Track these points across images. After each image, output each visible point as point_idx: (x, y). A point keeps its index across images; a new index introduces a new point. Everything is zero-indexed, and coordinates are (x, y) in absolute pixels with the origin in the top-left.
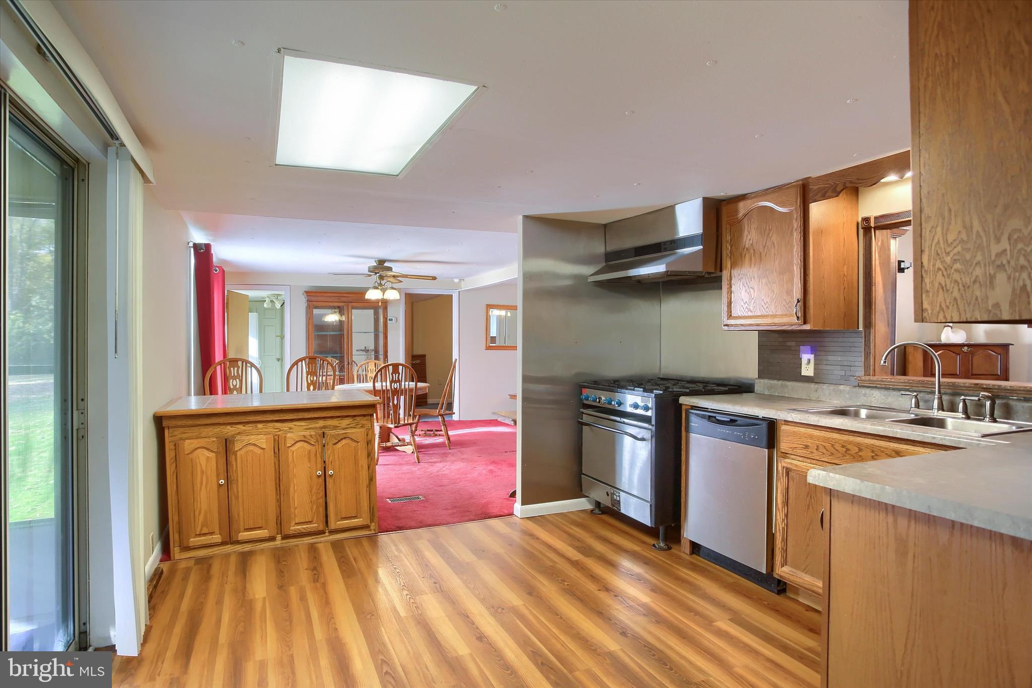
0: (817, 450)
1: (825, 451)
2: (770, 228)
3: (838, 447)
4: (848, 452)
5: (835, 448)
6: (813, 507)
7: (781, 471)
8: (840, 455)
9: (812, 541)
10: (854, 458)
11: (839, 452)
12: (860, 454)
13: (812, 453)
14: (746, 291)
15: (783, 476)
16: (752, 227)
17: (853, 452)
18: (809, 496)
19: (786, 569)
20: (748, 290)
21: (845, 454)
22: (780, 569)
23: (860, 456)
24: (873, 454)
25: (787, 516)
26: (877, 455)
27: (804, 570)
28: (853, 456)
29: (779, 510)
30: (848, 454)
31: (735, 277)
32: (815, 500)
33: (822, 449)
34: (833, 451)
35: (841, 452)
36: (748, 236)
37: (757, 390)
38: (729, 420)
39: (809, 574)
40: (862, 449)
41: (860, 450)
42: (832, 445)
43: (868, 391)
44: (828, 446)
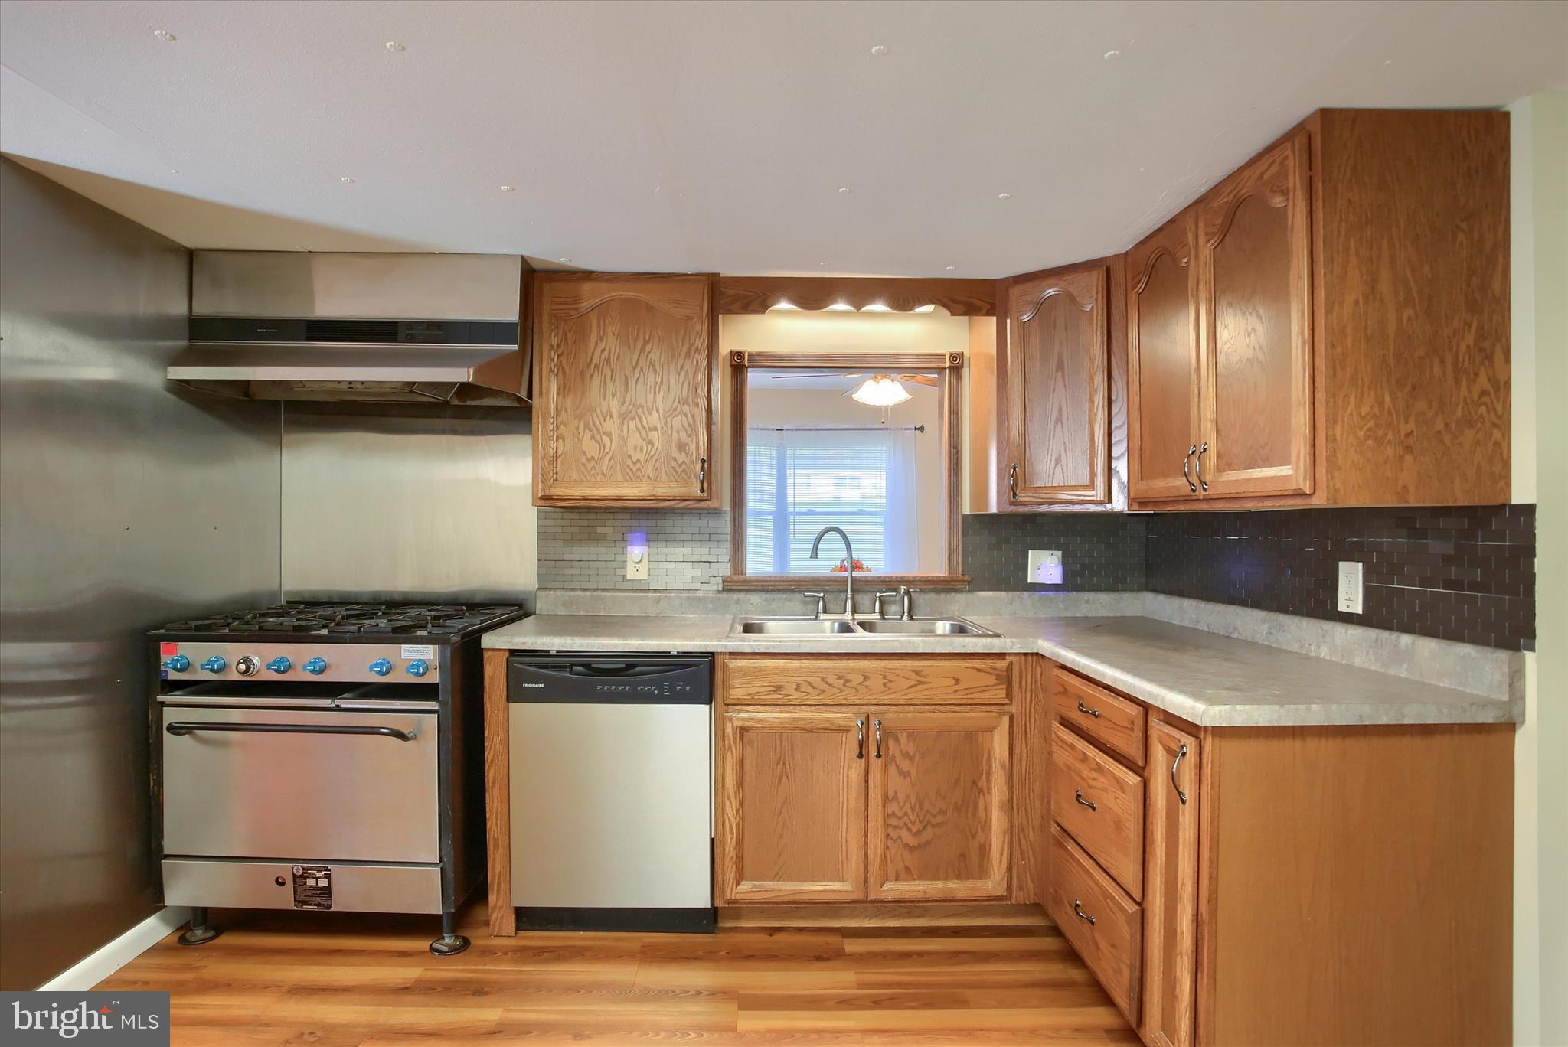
0: (796, 689)
1: (810, 690)
2: (647, 338)
3: (831, 679)
4: (848, 685)
5: (827, 683)
6: (787, 777)
7: (731, 735)
8: (835, 690)
9: (788, 828)
10: (857, 691)
11: (834, 687)
12: (866, 683)
13: (788, 696)
14: (593, 437)
15: (735, 743)
16: (609, 330)
17: (854, 683)
18: (781, 762)
19: (745, 886)
20: (598, 437)
21: (843, 687)
22: (735, 891)
23: (867, 687)
24: (886, 681)
25: (741, 804)
26: (890, 681)
27: (774, 879)
28: (855, 688)
29: (729, 798)
30: (849, 687)
31: (566, 411)
32: (792, 765)
33: (804, 687)
34: (824, 685)
35: (837, 686)
36: (599, 345)
37: (541, 609)
38: (624, 666)
39: (783, 881)
40: (868, 677)
41: (866, 678)
42: (823, 679)
43: (741, 595)
44: (816, 681)
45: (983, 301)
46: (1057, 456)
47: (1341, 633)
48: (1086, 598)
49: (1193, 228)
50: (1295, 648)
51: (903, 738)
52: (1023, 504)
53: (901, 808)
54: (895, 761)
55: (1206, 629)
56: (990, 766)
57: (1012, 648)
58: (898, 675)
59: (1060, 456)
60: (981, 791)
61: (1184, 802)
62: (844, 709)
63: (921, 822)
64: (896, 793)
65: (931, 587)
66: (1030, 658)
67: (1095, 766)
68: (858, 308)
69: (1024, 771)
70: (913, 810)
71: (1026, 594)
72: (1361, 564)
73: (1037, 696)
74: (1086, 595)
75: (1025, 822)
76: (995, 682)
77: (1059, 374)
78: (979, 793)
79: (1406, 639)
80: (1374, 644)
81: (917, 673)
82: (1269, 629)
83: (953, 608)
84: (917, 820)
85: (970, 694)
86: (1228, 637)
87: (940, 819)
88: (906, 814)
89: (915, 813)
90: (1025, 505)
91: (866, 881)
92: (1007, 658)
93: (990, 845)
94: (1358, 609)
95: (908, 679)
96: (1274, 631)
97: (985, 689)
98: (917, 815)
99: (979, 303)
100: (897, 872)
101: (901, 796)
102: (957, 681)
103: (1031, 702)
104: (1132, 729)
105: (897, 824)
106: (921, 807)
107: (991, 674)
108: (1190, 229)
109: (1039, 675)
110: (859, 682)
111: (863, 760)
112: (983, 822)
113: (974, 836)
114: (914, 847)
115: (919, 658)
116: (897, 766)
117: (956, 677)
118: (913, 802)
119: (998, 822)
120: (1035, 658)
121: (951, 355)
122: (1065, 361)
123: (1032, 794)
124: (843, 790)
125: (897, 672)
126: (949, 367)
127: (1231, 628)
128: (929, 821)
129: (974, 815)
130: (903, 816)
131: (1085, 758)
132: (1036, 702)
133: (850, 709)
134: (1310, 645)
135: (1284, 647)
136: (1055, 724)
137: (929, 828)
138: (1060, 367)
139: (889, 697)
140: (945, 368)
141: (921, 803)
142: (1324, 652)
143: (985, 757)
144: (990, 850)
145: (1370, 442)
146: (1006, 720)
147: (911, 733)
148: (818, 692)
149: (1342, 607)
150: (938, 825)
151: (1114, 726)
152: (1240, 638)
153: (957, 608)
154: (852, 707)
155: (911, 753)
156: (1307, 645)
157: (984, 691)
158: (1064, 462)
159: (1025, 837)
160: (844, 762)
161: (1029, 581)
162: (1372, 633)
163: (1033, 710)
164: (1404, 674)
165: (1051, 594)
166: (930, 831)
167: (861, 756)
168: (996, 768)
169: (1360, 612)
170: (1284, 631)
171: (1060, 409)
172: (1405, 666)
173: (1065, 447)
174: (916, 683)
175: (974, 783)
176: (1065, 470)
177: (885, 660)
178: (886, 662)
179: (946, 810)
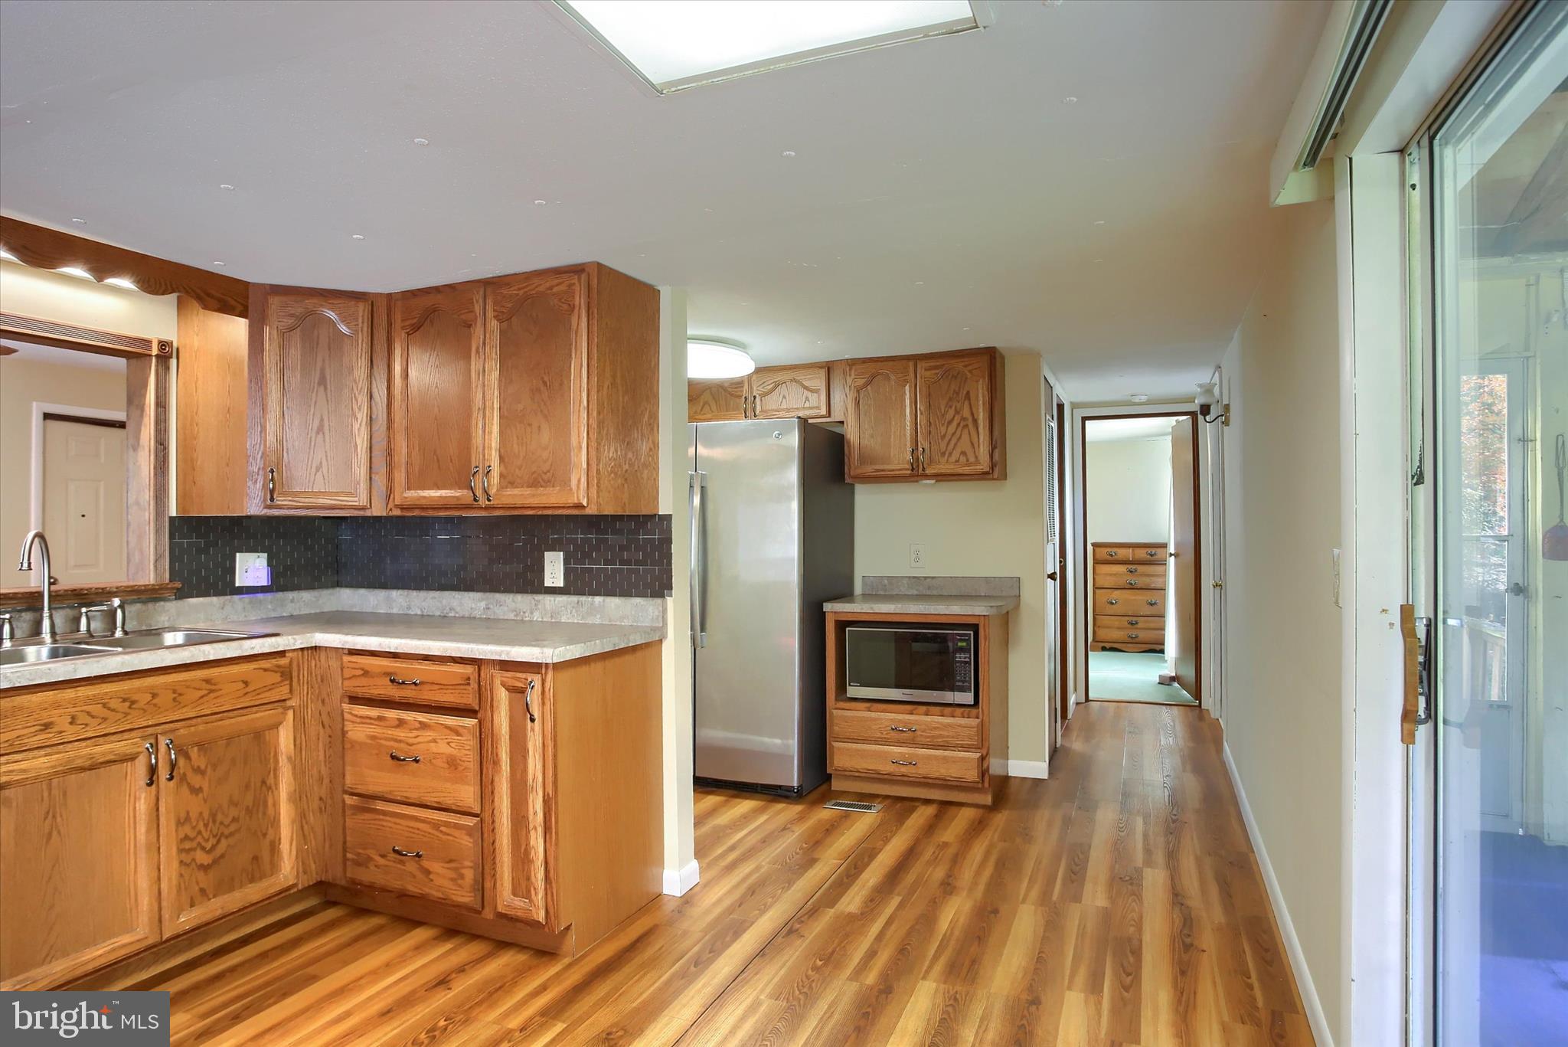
3: (114, 704)
4: (134, 706)
5: (109, 709)
6: (58, 832)
8: (120, 716)
10: (145, 712)
11: (118, 712)
12: (154, 701)
13: (60, 733)
17: (141, 704)
18: (51, 816)
21: (128, 711)
23: (155, 705)
24: (176, 696)
26: (180, 695)
28: (143, 709)
30: (136, 709)
33: (82, 719)
34: (106, 713)
35: (121, 711)
39: (58, 960)
41: (154, 696)
42: (104, 705)
44: (96, 709)
45: (235, 300)
46: (318, 463)
47: (550, 601)
48: (291, 598)
49: (481, 301)
50: (511, 616)
51: (194, 752)
52: (279, 507)
53: (194, 828)
54: (186, 779)
55: (419, 613)
56: (277, 762)
57: (294, 644)
58: (188, 687)
59: (321, 463)
60: (269, 788)
61: (532, 720)
62: (126, 735)
63: (214, 836)
64: (188, 813)
65: (135, 597)
66: (306, 652)
67: (418, 725)
68: (100, 279)
69: (304, 761)
70: (206, 826)
71: (236, 598)
72: (562, 553)
73: (312, 687)
74: (290, 595)
75: (306, 807)
76: (279, 679)
77: (322, 389)
78: (268, 791)
79: (598, 599)
80: (576, 605)
81: (208, 681)
82: (486, 605)
83: (163, 618)
84: (211, 836)
85: (258, 694)
86: (445, 616)
87: (232, 828)
88: (200, 833)
89: (209, 829)
90: (280, 508)
91: (160, 921)
92: (287, 655)
93: (280, 839)
94: (560, 582)
95: (199, 689)
96: (491, 607)
97: (271, 688)
98: (211, 831)
99: (232, 302)
100: (192, 899)
101: (193, 815)
102: (246, 683)
103: (308, 693)
104: (469, 684)
105: (190, 846)
106: (214, 821)
107: (276, 672)
108: (477, 302)
109: (313, 667)
110: (145, 703)
111: (154, 786)
112: (272, 818)
113: (265, 835)
114: (208, 865)
115: (205, 666)
116: (188, 784)
117: (245, 680)
118: (206, 818)
119: (286, 813)
120: (310, 651)
121: (160, 342)
122: (328, 377)
123: (311, 781)
124: (129, 827)
125: (188, 684)
126: (157, 356)
127: (447, 608)
128: (222, 833)
129: (264, 814)
130: (197, 836)
131: (401, 723)
132: (312, 693)
133: (134, 734)
134: (524, 612)
135: (502, 617)
136: (346, 706)
137: (223, 841)
138: (322, 381)
139: (180, 711)
140: (150, 356)
141: (213, 816)
142: (537, 617)
143: (272, 754)
144: (280, 844)
145: (612, 475)
146: (290, 713)
147: (201, 746)
148: (100, 720)
149: (548, 583)
150: (231, 834)
151: (442, 687)
152: (457, 615)
153: (167, 618)
154: (135, 731)
155: (203, 767)
156: (522, 613)
157: (270, 689)
158: (325, 469)
159: (307, 823)
160: (130, 795)
161: (237, 585)
162: (574, 599)
163: (309, 701)
164: (598, 621)
165: (260, 596)
166: (224, 843)
167: (150, 784)
168: (283, 761)
169: (562, 585)
170: (501, 605)
171: (322, 420)
172: (598, 616)
173: (326, 456)
174: (206, 692)
175: (264, 782)
176: (326, 478)
177: (171, 673)
178: (174, 675)
179: (239, 818)
